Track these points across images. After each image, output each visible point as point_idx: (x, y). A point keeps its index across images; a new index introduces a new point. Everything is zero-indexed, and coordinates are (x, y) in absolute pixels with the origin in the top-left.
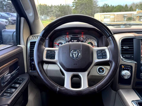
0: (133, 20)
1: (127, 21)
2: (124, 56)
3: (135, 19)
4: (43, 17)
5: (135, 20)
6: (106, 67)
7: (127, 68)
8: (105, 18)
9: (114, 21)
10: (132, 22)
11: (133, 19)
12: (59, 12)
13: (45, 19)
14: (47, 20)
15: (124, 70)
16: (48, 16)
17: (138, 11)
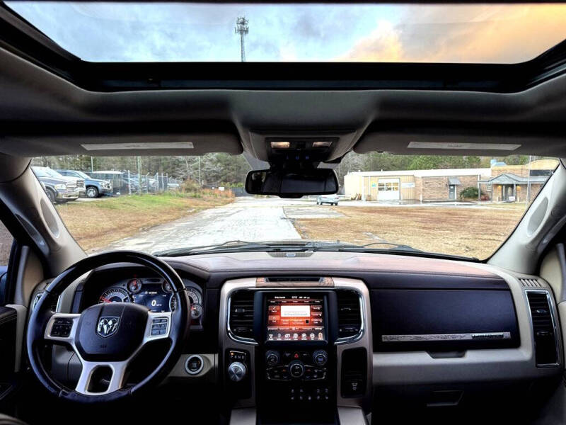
0: (483, 197)
1: (461, 201)
2: (235, 330)
3: (490, 197)
4: (152, 181)
5: (489, 199)
6: (206, 358)
7: (239, 357)
8: (380, 189)
9: (417, 201)
10: (480, 203)
11: (482, 194)
12: (219, 164)
13: (162, 190)
14: (167, 192)
15: (234, 360)
16: (174, 177)
17: (497, 168)
